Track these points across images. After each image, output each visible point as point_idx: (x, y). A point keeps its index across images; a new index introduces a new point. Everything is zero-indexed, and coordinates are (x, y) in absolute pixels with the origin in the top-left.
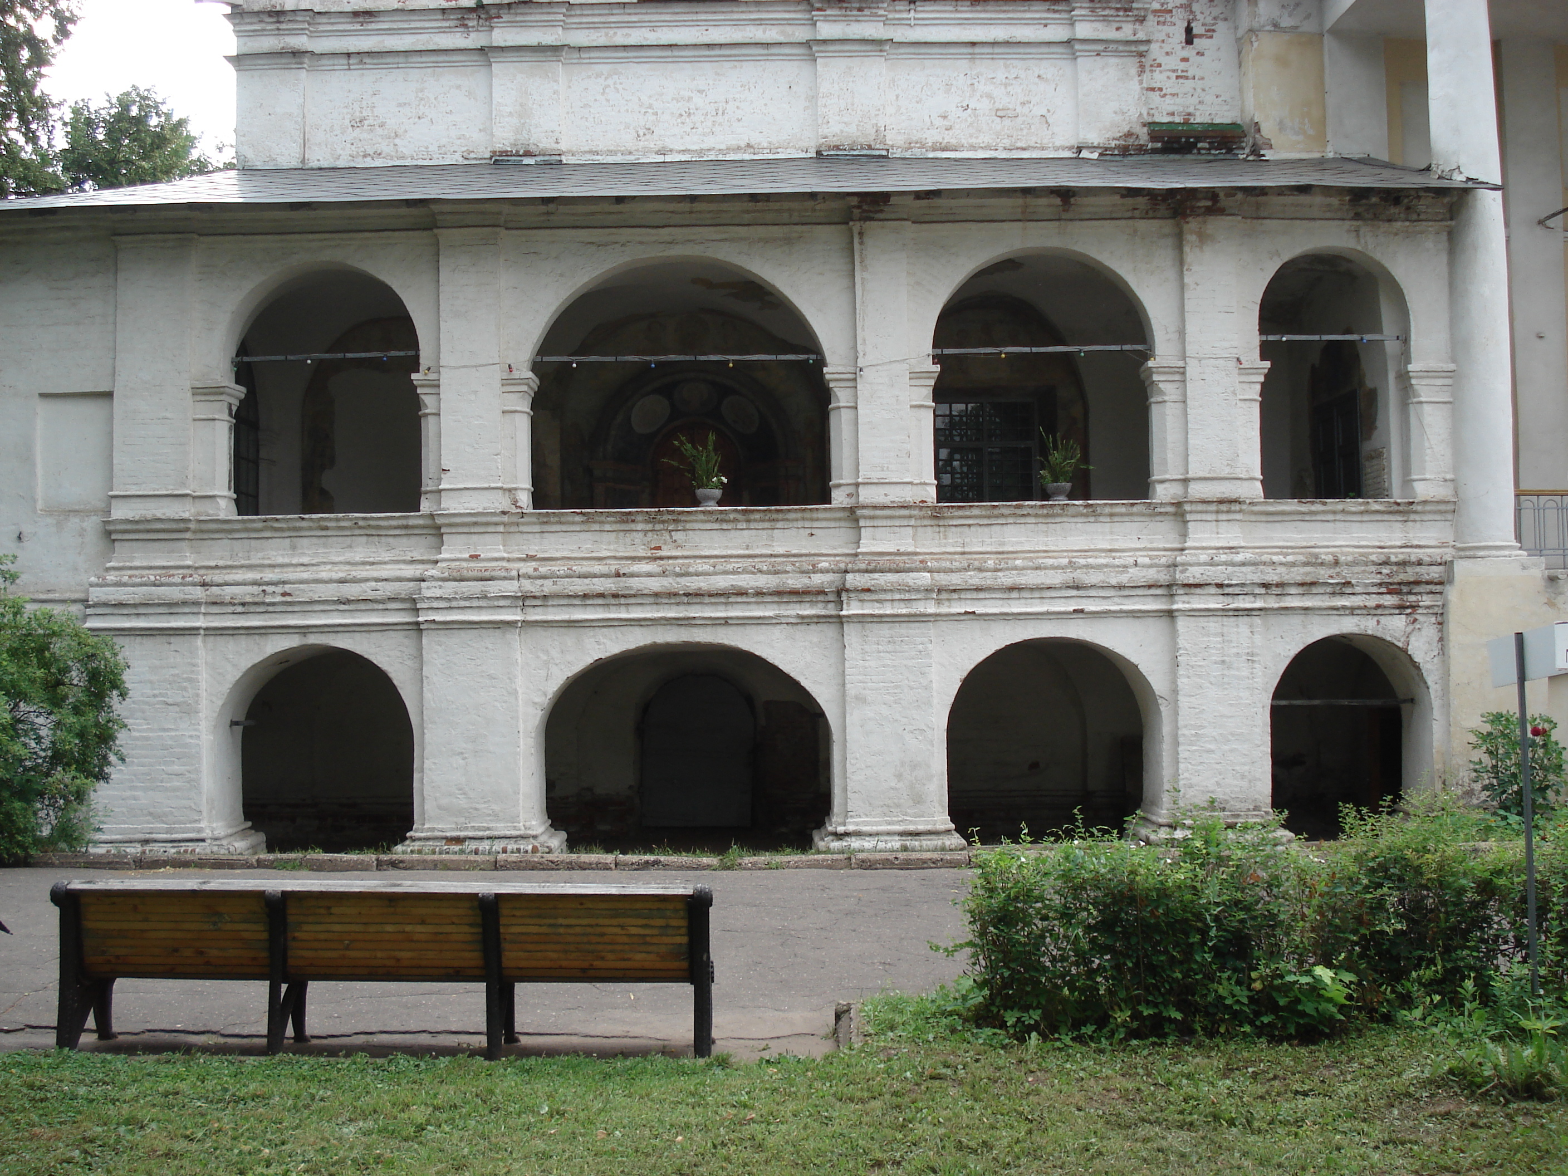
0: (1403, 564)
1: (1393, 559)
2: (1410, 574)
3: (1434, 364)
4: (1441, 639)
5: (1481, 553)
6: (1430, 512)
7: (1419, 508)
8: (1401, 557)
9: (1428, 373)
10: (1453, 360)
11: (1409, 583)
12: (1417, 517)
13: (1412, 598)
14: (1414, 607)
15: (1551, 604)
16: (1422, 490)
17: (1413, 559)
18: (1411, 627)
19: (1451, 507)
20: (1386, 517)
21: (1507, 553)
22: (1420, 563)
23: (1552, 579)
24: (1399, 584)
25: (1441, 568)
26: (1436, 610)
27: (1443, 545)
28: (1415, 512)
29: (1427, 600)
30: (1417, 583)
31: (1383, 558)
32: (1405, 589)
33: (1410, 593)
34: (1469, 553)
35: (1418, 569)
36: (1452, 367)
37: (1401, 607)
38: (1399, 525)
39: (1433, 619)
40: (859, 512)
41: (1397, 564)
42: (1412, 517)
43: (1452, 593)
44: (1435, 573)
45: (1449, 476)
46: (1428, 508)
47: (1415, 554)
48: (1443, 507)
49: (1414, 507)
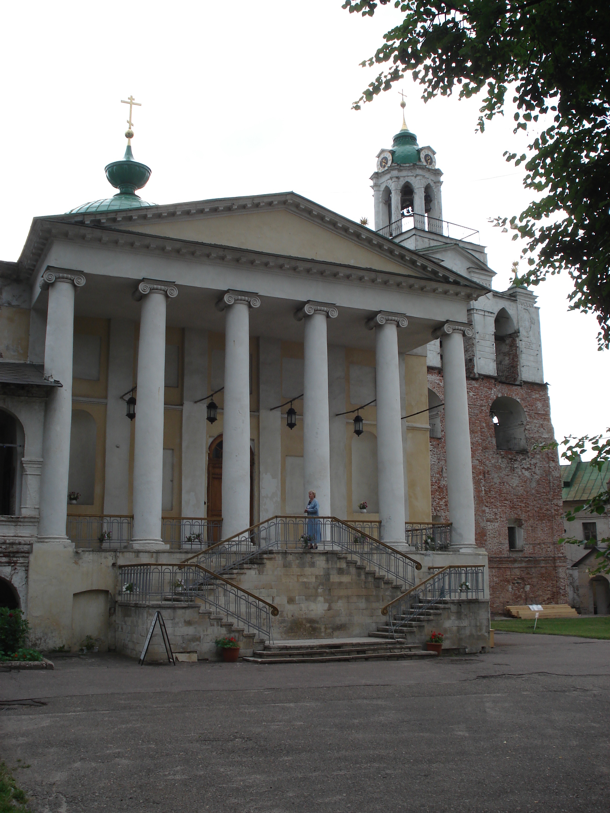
0: (12, 544)
2: (15, 548)
3: (34, 458)
4: (27, 577)
5: (47, 540)
6: (27, 522)
7: (22, 520)
8: (11, 541)
9: (31, 462)
10: (43, 457)
11: (13, 552)
12: (21, 524)
13: (15, 559)
14: (15, 563)
15: (76, 563)
16: (25, 512)
17: (17, 542)
18: (13, 572)
19: (36, 520)
20: (7, 523)
21: (58, 540)
22: (20, 544)
23: (77, 553)
24: (9, 552)
25: (29, 546)
26: (25, 564)
27: (32, 536)
28: (20, 522)
29: (21, 560)
30: (17, 552)
31: (3, 541)
32: (12, 555)
33: (14, 557)
34: (41, 540)
35: (18, 546)
36: (41, 460)
37: (9, 563)
38: (13, 527)
39: (24, 569)
41: (9, 544)
42: (19, 524)
43: (32, 558)
44: (26, 548)
45: (36, 507)
46: (26, 520)
47: (21, 540)
48: (33, 520)
49: (20, 520)
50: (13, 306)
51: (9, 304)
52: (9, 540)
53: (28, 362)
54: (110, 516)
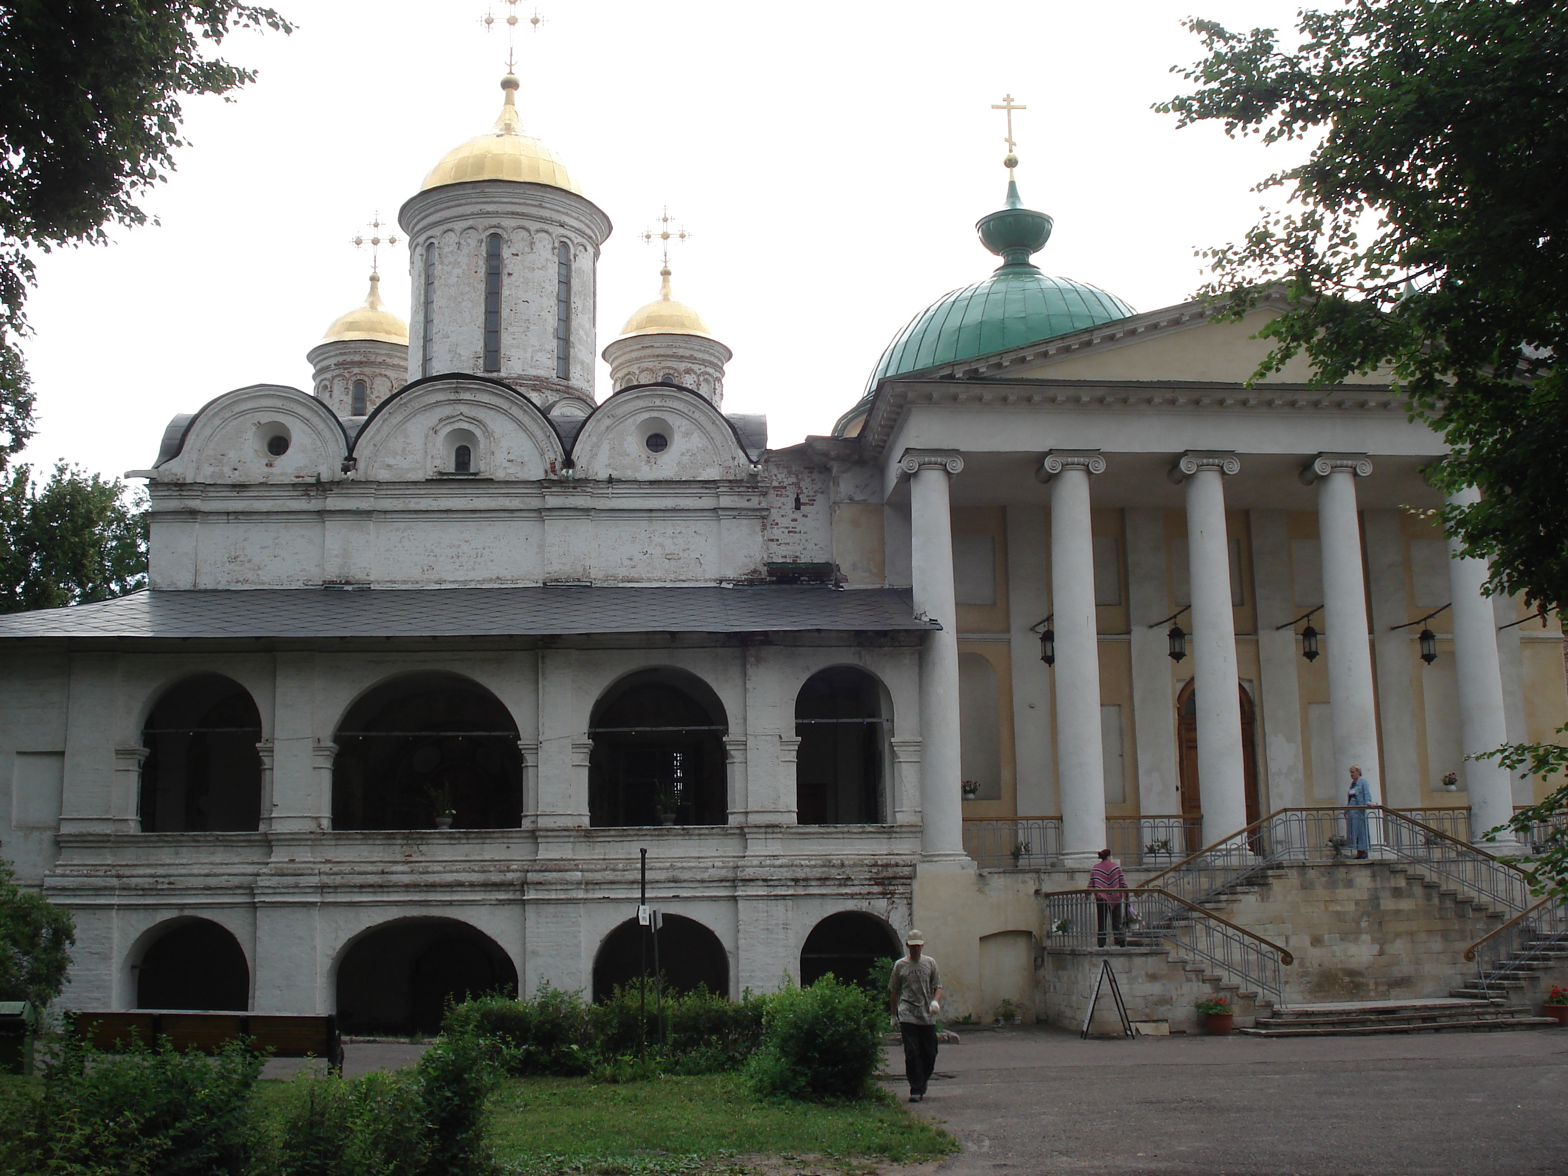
0: (886, 866)
1: (879, 863)
2: (890, 872)
3: (908, 738)
4: (910, 914)
5: (936, 859)
6: (905, 832)
7: (898, 830)
8: (885, 861)
9: (905, 743)
10: (921, 735)
11: (889, 878)
12: (897, 836)
13: (891, 888)
14: (893, 894)
15: (980, 891)
16: (901, 818)
17: (893, 862)
18: (890, 907)
19: (918, 829)
20: (877, 836)
21: (952, 858)
22: (897, 865)
23: (981, 875)
24: (883, 878)
25: (910, 868)
26: (907, 895)
27: (914, 854)
28: (896, 832)
29: (901, 889)
30: (894, 878)
31: (873, 862)
32: (886, 882)
33: (890, 884)
34: (928, 858)
35: (895, 869)
36: (920, 739)
37: (884, 894)
38: (885, 840)
39: (905, 901)
40: (537, 833)
41: (882, 866)
42: (894, 835)
43: (916, 885)
44: (906, 871)
45: (917, 809)
46: (904, 829)
47: (898, 859)
48: (913, 829)
49: (895, 829)
50: (858, 502)
51: (851, 499)
52: (882, 860)
53: (887, 586)
54: (1027, 819)
